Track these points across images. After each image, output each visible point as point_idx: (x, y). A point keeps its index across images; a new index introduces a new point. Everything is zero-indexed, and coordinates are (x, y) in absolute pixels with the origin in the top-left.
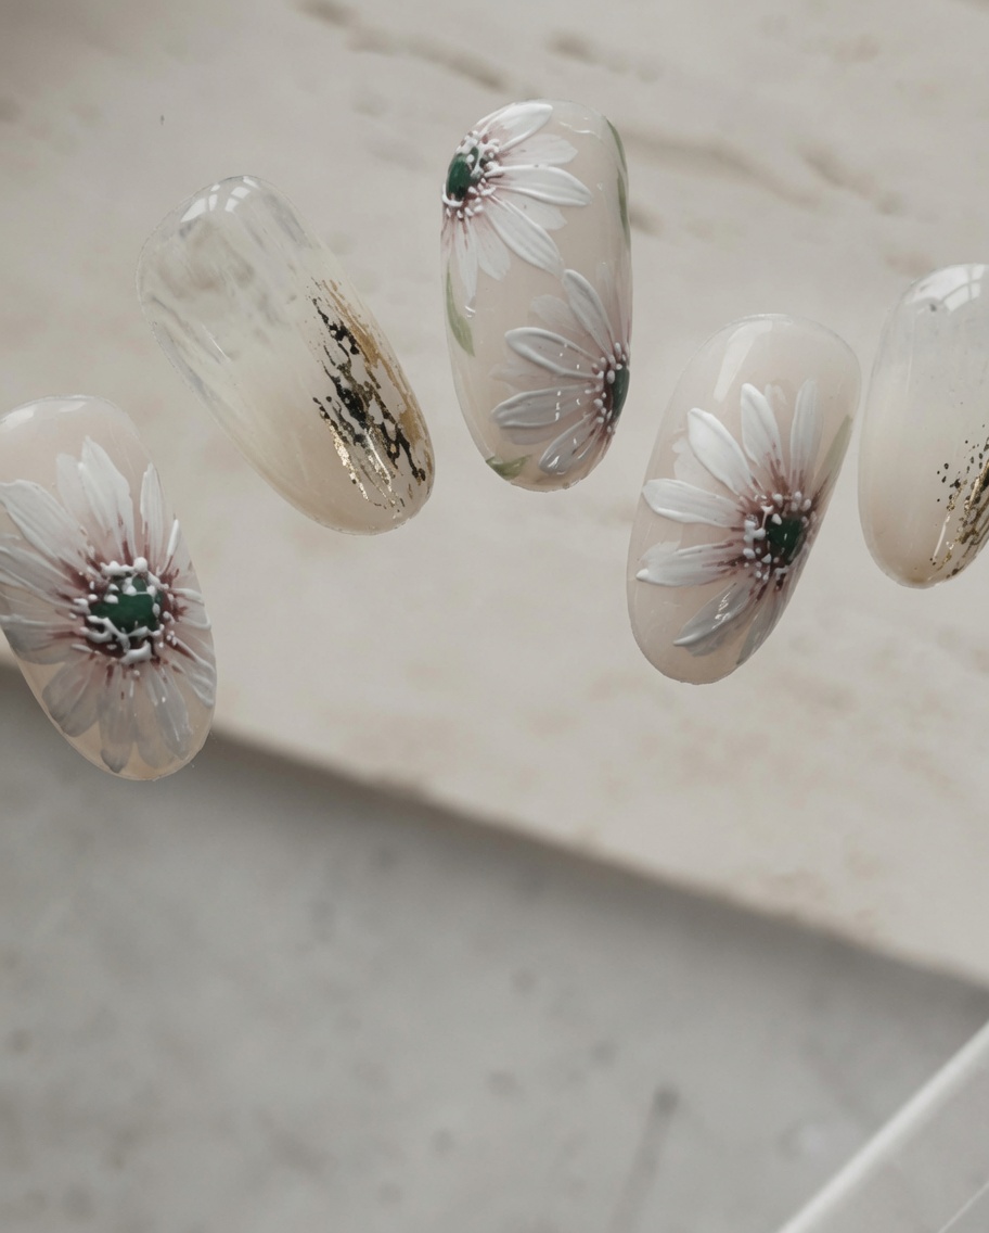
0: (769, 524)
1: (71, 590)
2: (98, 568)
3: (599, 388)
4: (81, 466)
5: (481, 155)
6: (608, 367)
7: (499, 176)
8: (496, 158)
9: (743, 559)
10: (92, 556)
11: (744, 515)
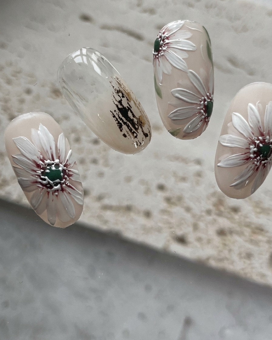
0: (258, 147)
1: (36, 169)
2: (43, 162)
3: (202, 107)
4: (39, 132)
5: (162, 38)
6: (205, 100)
7: (168, 43)
8: (167, 38)
9: (250, 158)
10: (42, 158)
11: (250, 144)
